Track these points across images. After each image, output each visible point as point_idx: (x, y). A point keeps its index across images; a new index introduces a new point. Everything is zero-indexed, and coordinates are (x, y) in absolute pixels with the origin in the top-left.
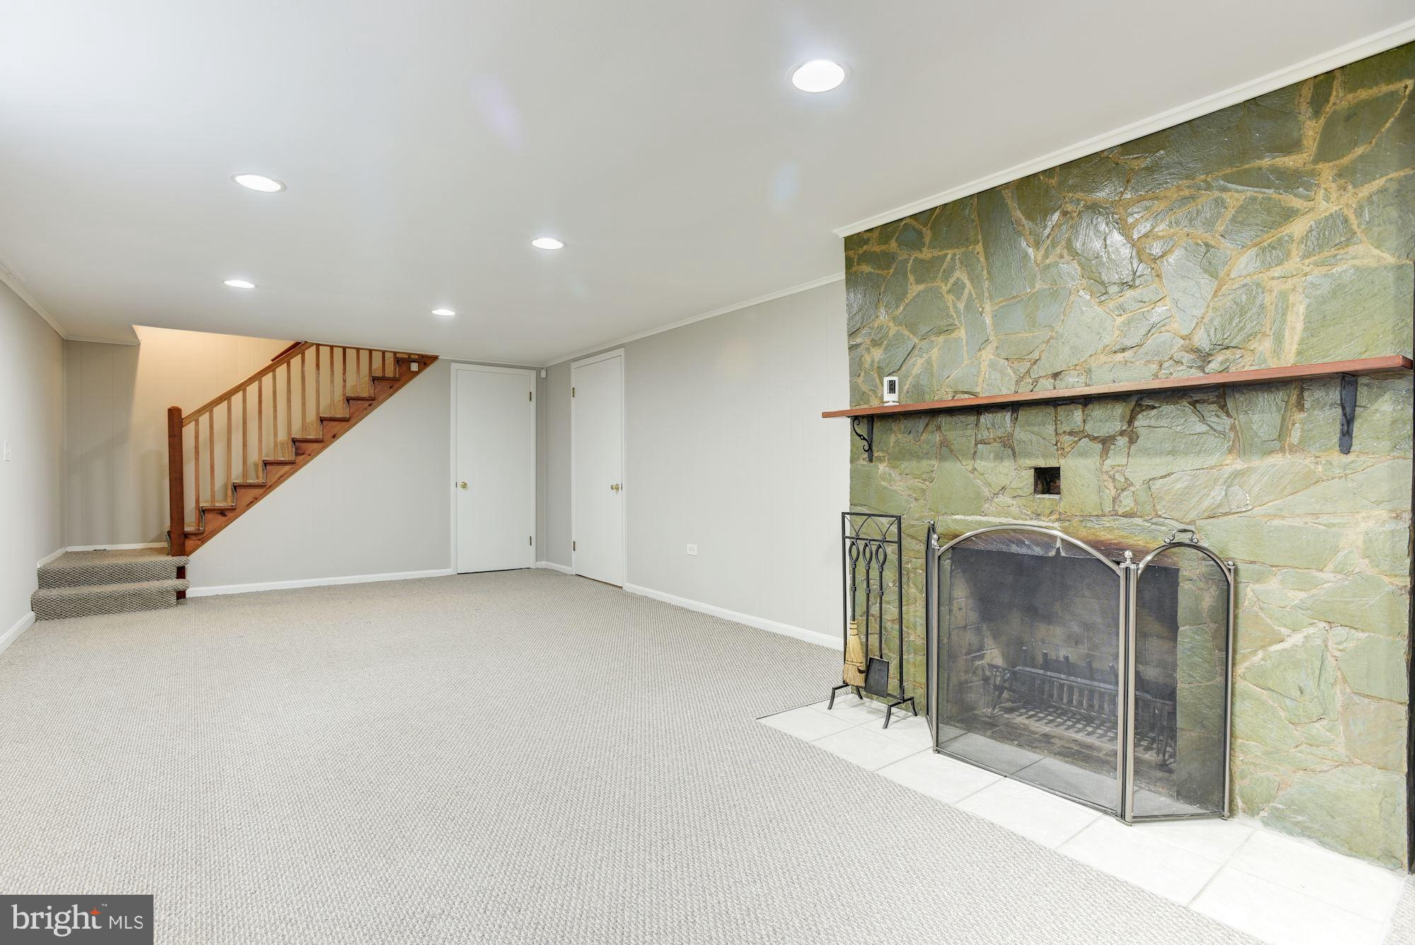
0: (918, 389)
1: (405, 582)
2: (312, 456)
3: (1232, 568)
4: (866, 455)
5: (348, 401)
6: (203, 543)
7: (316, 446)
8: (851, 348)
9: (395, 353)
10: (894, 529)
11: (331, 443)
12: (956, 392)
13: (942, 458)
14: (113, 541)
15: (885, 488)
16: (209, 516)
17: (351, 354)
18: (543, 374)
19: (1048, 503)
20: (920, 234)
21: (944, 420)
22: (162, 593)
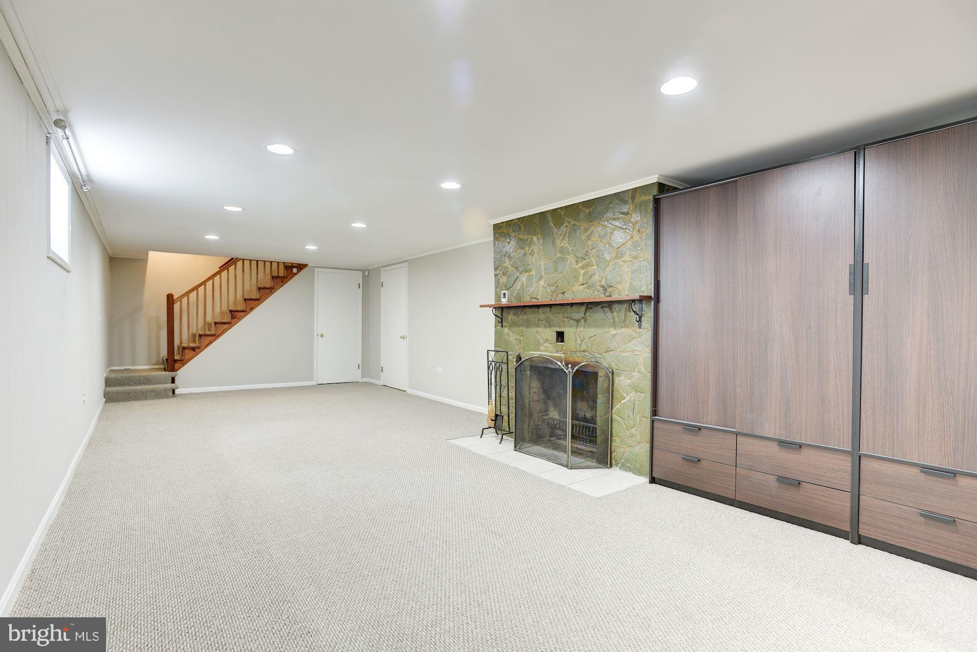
0: (519, 297)
1: (289, 388)
2: (240, 319)
3: (611, 371)
4: (500, 324)
5: (259, 289)
6: (184, 365)
7: (242, 313)
8: (496, 275)
9: (284, 263)
10: (505, 358)
11: (250, 312)
12: (532, 298)
13: (527, 327)
14: (134, 365)
15: (507, 339)
16: (186, 351)
17: (261, 264)
18: (366, 273)
19: (560, 346)
20: (520, 227)
21: (527, 310)
22: (165, 390)
